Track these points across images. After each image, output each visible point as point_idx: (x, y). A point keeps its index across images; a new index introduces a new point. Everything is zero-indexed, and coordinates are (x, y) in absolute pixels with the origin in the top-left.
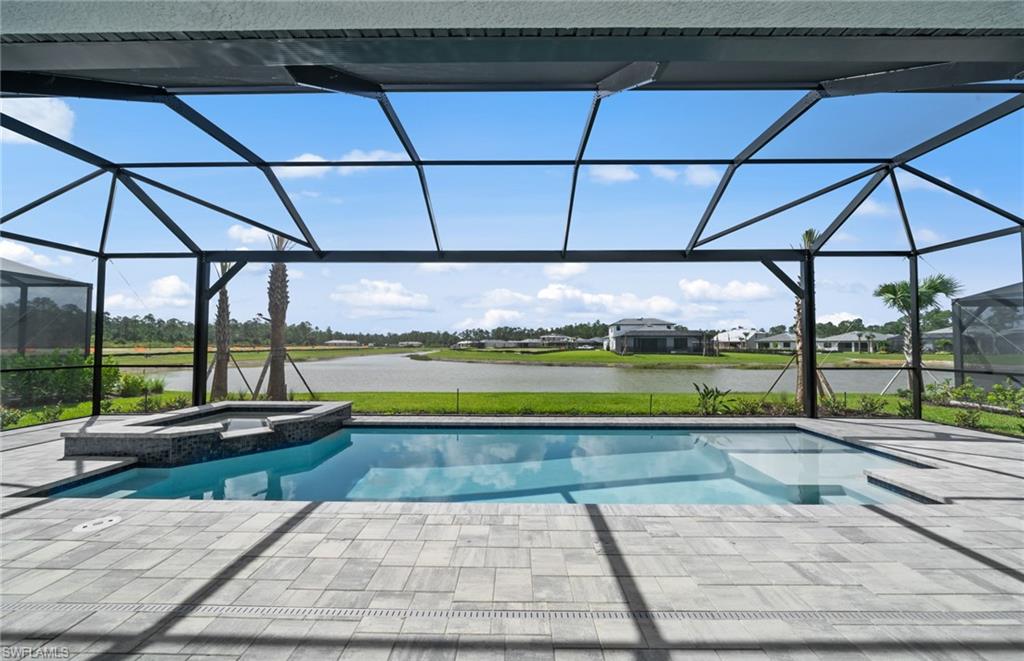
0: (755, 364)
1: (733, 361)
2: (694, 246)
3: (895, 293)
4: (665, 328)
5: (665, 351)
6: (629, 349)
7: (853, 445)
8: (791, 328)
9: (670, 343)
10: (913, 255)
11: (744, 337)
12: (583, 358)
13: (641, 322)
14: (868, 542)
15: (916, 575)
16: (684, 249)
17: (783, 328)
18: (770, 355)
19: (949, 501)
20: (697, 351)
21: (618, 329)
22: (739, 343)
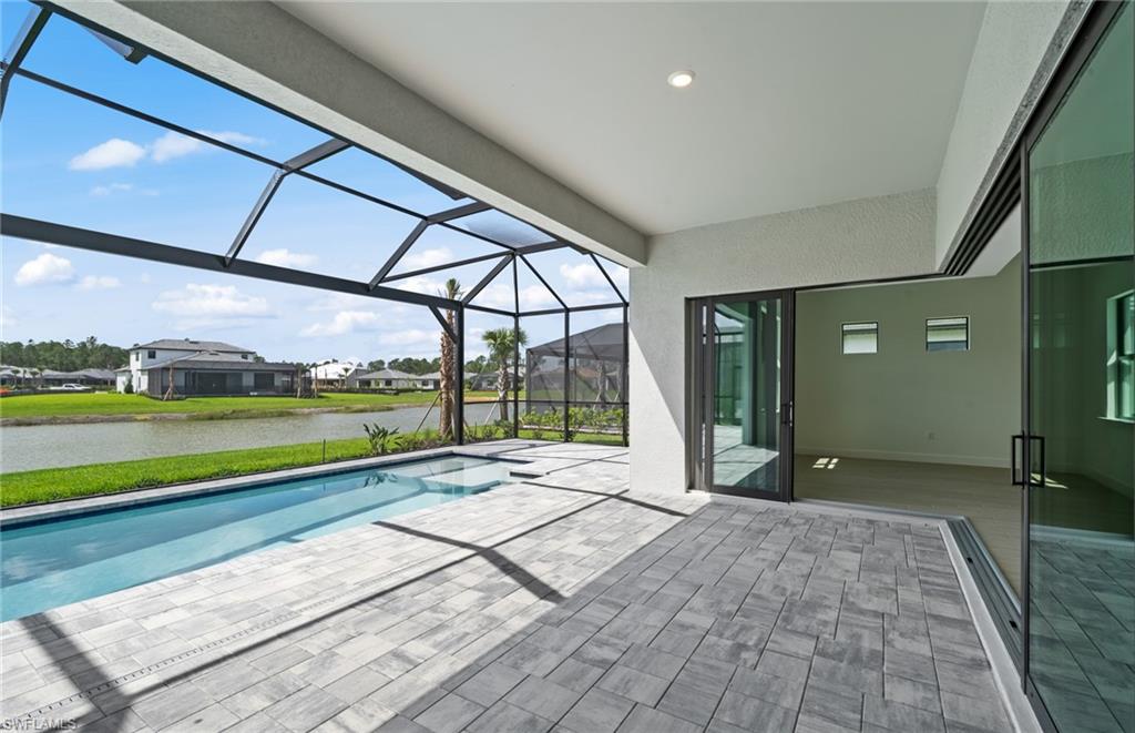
0: (361, 406)
1: (334, 403)
2: (380, 282)
3: (495, 340)
4: (238, 358)
5: (240, 392)
6: (177, 390)
7: (493, 459)
8: (390, 364)
9: (248, 380)
10: (517, 315)
11: (343, 373)
12: (78, 406)
13: (194, 347)
14: (528, 496)
15: (549, 501)
16: (368, 282)
17: (382, 363)
18: (374, 395)
19: (548, 473)
20: (289, 391)
21: (152, 355)
22: (337, 381)
